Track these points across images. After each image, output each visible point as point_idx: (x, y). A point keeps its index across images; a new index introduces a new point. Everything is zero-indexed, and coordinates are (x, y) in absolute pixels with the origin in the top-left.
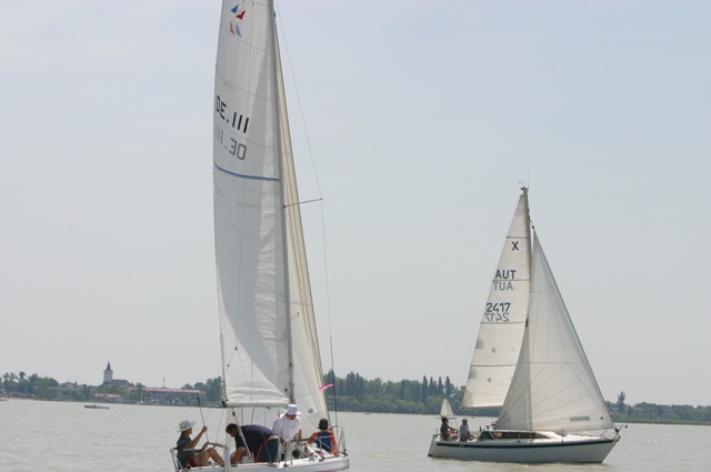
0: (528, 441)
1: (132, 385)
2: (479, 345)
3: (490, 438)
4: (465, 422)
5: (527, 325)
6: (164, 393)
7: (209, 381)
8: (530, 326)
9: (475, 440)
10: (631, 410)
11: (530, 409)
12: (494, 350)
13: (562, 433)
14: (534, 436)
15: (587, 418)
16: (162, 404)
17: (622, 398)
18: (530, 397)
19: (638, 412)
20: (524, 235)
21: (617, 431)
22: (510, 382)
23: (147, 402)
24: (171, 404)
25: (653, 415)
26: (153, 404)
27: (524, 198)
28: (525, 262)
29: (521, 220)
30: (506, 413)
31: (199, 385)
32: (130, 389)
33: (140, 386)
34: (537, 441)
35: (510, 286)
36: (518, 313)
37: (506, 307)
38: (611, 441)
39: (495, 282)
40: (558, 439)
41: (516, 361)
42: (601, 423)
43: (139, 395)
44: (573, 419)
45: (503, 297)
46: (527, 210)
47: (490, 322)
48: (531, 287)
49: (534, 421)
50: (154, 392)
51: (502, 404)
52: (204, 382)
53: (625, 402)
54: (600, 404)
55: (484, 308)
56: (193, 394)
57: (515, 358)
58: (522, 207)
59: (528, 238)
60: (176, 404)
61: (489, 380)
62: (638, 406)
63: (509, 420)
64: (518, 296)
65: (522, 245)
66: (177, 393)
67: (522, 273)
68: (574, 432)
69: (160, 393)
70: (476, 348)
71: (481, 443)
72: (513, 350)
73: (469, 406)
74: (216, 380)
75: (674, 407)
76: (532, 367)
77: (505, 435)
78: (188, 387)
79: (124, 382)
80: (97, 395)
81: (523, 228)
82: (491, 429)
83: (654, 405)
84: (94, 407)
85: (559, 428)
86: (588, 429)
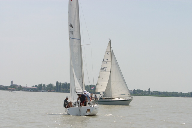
0: (111, 100)
1: (18, 86)
2: (99, 77)
3: (102, 99)
4: (96, 95)
5: (110, 72)
6: (27, 88)
7: (39, 85)
8: (111, 72)
9: (98, 100)
10: (152, 93)
11: (111, 92)
12: (103, 78)
13: (119, 98)
14: (112, 99)
15: (125, 94)
16: (27, 91)
17: (149, 90)
18: (111, 89)
19: (154, 93)
20: (110, 51)
21: (132, 97)
22: (106, 86)
23: (23, 91)
24: (29, 91)
25: (158, 94)
26: (24, 91)
27: (110, 42)
28: (110, 57)
29: (109, 47)
30: (106, 93)
31: (36, 86)
32: (18, 87)
33: (20, 86)
34: (113, 100)
35: (106, 63)
36: (108, 69)
37: (105, 68)
38: (130, 100)
39: (103, 62)
40: (118, 99)
41: (108, 81)
42: (128, 95)
43: (20, 89)
44: (121, 95)
45: (105, 65)
46: (111, 45)
47: (102, 71)
48: (111, 63)
49: (112, 95)
50: (24, 88)
51: (104, 91)
52: (38, 85)
53: (150, 91)
54: (128, 91)
55: (100, 68)
56: (35, 88)
57: (108, 80)
58: (109, 44)
59: (111, 51)
60: (31, 91)
61: (102, 85)
62: (154, 92)
63: (106, 95)
64: (108, 66)
65: (109, 53)
66: (30, 88)
67: (109, 60)
68: (122, 98)
69: (26, 88)
70: (99, 78)
71: (100, 100)
72: (107, 78)
73: (97, 91)
74: (41, 85)
75: (163, 92)
76: (112, 82)
77: (105, 99)
78: (33, 86)
79: (16, 85)
80: (9, 89)
81: (110, 49)
82: (102, 97)
83: (158, 92)
84: (12, 92)
85: (118, 97)
86: (125, 97)
